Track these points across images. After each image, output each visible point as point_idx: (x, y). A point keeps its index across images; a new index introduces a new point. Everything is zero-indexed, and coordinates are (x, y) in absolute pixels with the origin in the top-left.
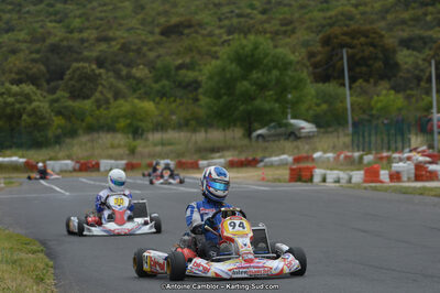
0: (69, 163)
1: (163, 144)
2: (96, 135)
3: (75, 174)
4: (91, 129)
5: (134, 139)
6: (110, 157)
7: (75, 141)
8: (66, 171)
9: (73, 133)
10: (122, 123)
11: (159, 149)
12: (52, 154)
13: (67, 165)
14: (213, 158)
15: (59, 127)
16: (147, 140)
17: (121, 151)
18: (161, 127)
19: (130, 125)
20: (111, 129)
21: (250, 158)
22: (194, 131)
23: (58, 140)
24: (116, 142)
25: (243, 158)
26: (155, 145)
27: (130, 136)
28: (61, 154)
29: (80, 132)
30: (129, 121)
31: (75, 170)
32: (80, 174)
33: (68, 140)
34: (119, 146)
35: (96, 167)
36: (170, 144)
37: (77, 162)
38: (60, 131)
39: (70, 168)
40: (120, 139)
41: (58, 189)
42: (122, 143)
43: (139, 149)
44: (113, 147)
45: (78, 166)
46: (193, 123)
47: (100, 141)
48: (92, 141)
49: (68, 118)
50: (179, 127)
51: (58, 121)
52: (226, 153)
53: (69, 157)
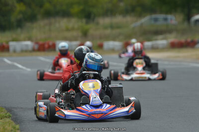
0: (29, 44)
1: (112, 27)
2: (52, 20)
3: (34, 53)
4: (48, 14)
5: (87, 23)
6: (65, 39)
7: (35, 25)
8: (26, 51)
9: (32, 18)
10: (76, 9)
11: (108, 31)
12: (14, 36)
13: (27, 46)
14: (156, 40)
15: (21, 12)
16: (98, 24)
17: (75, 33)
18: (110, 12)
19: (83, 11)
20: (66, 14)
21: (189, 40)
22: (140, 16)
23: (19, 24)
24: (70, 25)
25: (183, 39)
26: (106, 28)
27: (84, 20)
28: (23, 36)
29: (39, 17)
30: (81, 7)
31: (34, 50)
32: (38, 53)
33: (28, 24)
34: (73, 29)
35: (53, 47)
36: (118, 27)
37: (37, 43)
38: (21, 16)
39: (30, 48)
40: (74, 23)
41: (20, 66)
42: (76, 26)
43: (91, 32)
44: (68, 30)
45: (36, 47)
46: (139, 9)
47: (57, 25)
48: (50, 24)
49: (28, 5)
50: (126, 12)
51: (20, 7)
52: (168, 35)
53: (30, 39)
